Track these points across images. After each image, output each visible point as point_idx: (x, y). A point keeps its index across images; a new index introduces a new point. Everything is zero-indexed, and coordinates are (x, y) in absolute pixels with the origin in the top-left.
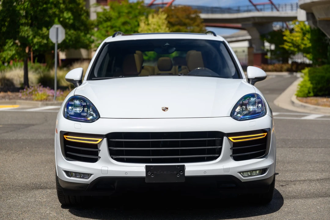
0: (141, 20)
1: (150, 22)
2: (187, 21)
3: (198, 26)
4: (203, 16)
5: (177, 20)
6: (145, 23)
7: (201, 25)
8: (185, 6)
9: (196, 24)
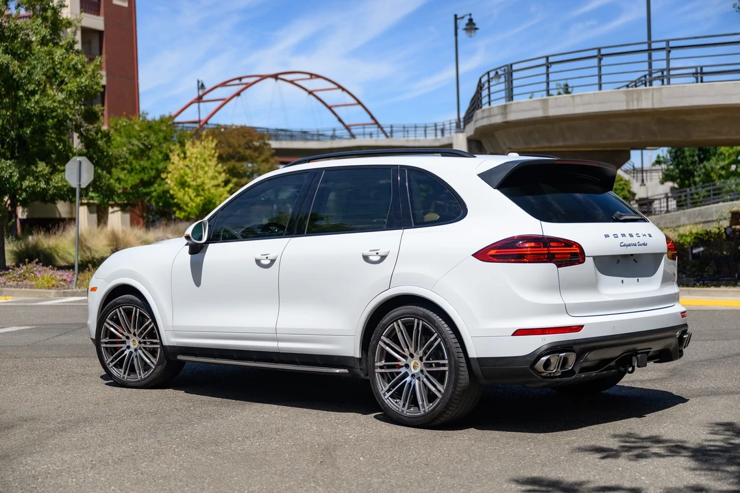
0: (171, 151)
1: (188, 154)
2: (248, 152)
3: (266, 161)
4: (275, 144)
5: (231, 150)
6: (178, 155)
7: (272, 160)
8: (243, 128)
9: (263, 157)
